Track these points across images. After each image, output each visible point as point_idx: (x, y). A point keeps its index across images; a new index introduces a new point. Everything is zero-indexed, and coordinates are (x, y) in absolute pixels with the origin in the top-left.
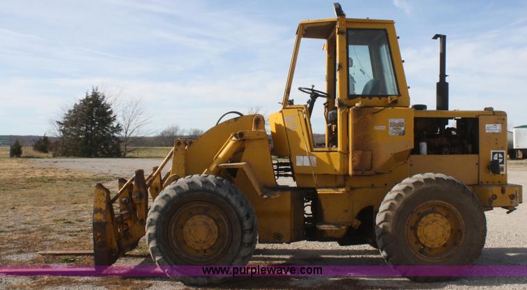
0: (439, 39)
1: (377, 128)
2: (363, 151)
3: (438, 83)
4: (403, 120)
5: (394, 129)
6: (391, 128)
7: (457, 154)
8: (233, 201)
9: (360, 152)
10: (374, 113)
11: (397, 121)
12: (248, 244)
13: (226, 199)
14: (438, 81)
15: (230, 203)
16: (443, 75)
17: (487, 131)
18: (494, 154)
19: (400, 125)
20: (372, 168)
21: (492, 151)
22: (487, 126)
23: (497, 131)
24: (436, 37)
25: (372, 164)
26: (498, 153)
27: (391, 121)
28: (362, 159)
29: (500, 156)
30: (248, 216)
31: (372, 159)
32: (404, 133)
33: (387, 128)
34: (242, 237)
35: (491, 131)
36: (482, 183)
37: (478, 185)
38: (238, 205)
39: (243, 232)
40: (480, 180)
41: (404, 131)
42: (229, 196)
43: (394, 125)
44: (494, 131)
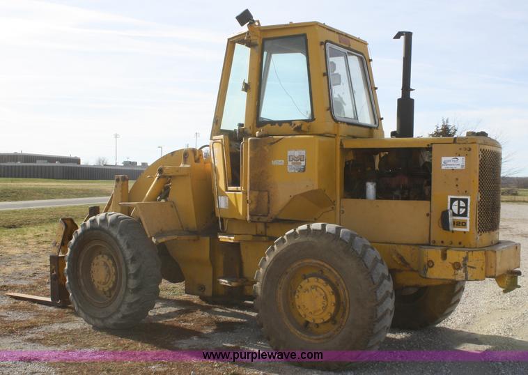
0: (402, 38)
1: (274, 163)
2: (259, 191)
3: (399, 100)
4: (303, 153)
5: (293, 164)
6: (290, 163)
7: (414, 199)
8: (122, 242)
9: (256, 193)
10: (272, 144)
11: (297, 154)
12: (132, 290)
13: (116, 239)
14: (400, 97)
15: (118, 245)
16: (406, 88)
17: (443, 167)
18: (453, 200)
19: (301, 158)
20: (269, 213)
21: (449, 197)
22: (444, 159)
23: (459, 167)
24: (398, 36)
25: (269, 209)
26: (459, 200)
27: (290, 153)
28: (258, 200)
29: (462, 204)
30: (133, 260)
31: (269, 202)
32: (304, 170)
33: (286, 163)
34: (127, 282)
35: (450, 167)
36: (435, 242)
37: (429, 245)
38: (124, 247)
39: (128, 277)
40: (432, 239)
41: (304, 167)
42: (118, 237)
43: (294, 158)
44: (454, 167)
